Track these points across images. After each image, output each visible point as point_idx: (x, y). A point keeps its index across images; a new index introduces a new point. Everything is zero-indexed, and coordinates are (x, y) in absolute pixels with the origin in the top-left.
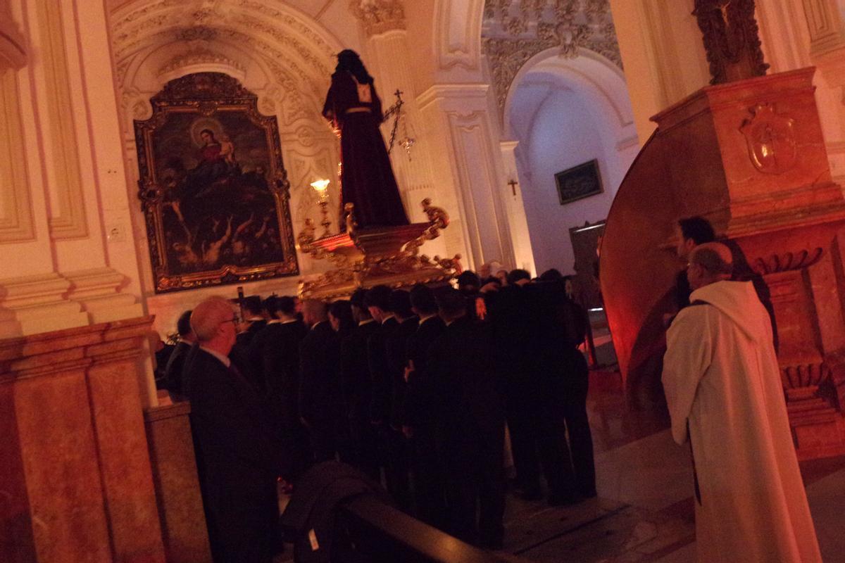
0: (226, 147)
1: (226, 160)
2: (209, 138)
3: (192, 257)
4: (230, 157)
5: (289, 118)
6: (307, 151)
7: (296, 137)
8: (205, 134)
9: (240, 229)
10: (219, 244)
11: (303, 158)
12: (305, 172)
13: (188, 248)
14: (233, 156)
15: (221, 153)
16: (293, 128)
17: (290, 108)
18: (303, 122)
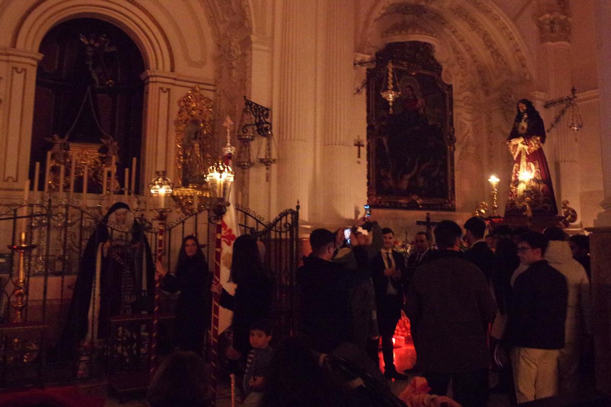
0: (420, 101)
1: (420, 112)
2: (410, 93)
3: (391, 182)
4: (422, 110)
5: (459, 89)
6: (468, 116)
7: (462, 104)
8: (408, 89)
9: (423, 167)
10: (409, 176)
11: (465, 122)
12: (465, 132)
13: (389, 176)
14: (424, 110)
15: (418, 106)
16: (461, 98)
17: (461, 82)
18: (467, 93)
